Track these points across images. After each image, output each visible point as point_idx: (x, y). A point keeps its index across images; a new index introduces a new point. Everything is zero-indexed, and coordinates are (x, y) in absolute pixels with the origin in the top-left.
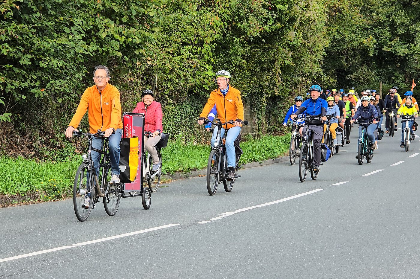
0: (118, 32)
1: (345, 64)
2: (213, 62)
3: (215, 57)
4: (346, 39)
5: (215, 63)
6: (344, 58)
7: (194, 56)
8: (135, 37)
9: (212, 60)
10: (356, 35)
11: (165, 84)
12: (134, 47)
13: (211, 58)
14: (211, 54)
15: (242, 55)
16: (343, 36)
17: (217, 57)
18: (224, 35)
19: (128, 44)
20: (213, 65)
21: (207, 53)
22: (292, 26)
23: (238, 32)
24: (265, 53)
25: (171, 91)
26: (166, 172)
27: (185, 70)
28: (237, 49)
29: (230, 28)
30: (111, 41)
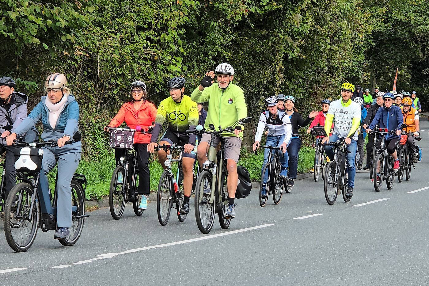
0: (33, 12)
1: (420, 54)
2: (183, 53)
3: (186, 46)
4: (412, 23)
5: (185, 54)
6: (419, 46)
7: (153, 45)
8: (60, 19)
9: (182, 50)
10: (426, 18)
11: (114, 80)
12: (60, 32)
13: (180, 48)
14: (180, 42)
15: (222, 45)
16: (407, 18)
17: (189, 45)
18: (199, 18)
19: (51, 28)
20: (183, 56)
21: (172, 41)
22: (297, 7)
23: (216, 14)
24: (261, 42)
25: (122, 90)
26: (91, 196)
27: (141, 63)
28: (214, 36)
29: (206, 9)
30: (27, 24)
